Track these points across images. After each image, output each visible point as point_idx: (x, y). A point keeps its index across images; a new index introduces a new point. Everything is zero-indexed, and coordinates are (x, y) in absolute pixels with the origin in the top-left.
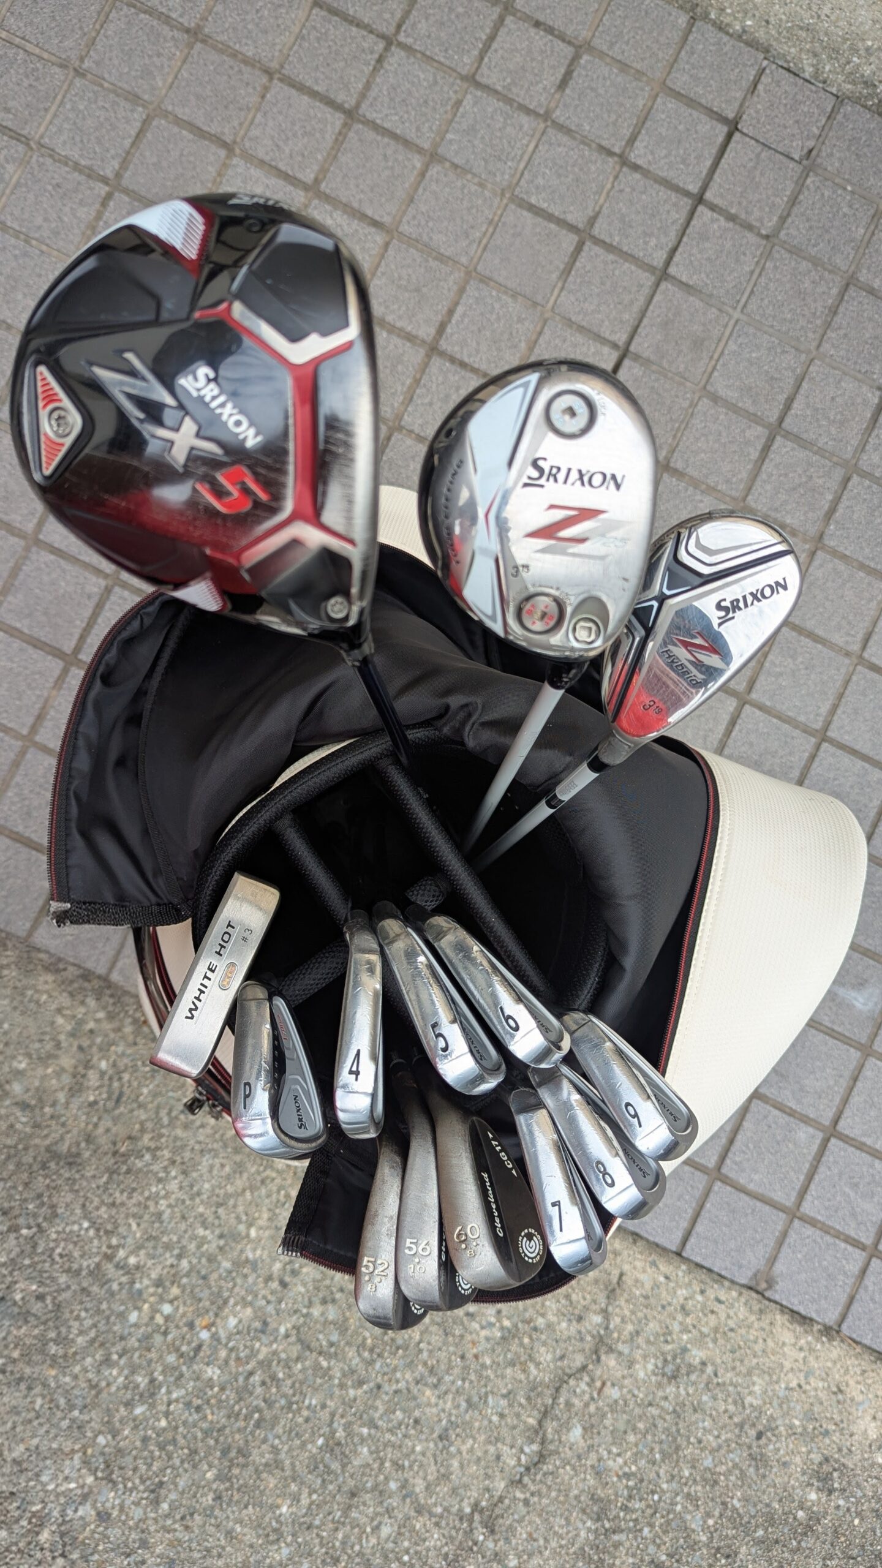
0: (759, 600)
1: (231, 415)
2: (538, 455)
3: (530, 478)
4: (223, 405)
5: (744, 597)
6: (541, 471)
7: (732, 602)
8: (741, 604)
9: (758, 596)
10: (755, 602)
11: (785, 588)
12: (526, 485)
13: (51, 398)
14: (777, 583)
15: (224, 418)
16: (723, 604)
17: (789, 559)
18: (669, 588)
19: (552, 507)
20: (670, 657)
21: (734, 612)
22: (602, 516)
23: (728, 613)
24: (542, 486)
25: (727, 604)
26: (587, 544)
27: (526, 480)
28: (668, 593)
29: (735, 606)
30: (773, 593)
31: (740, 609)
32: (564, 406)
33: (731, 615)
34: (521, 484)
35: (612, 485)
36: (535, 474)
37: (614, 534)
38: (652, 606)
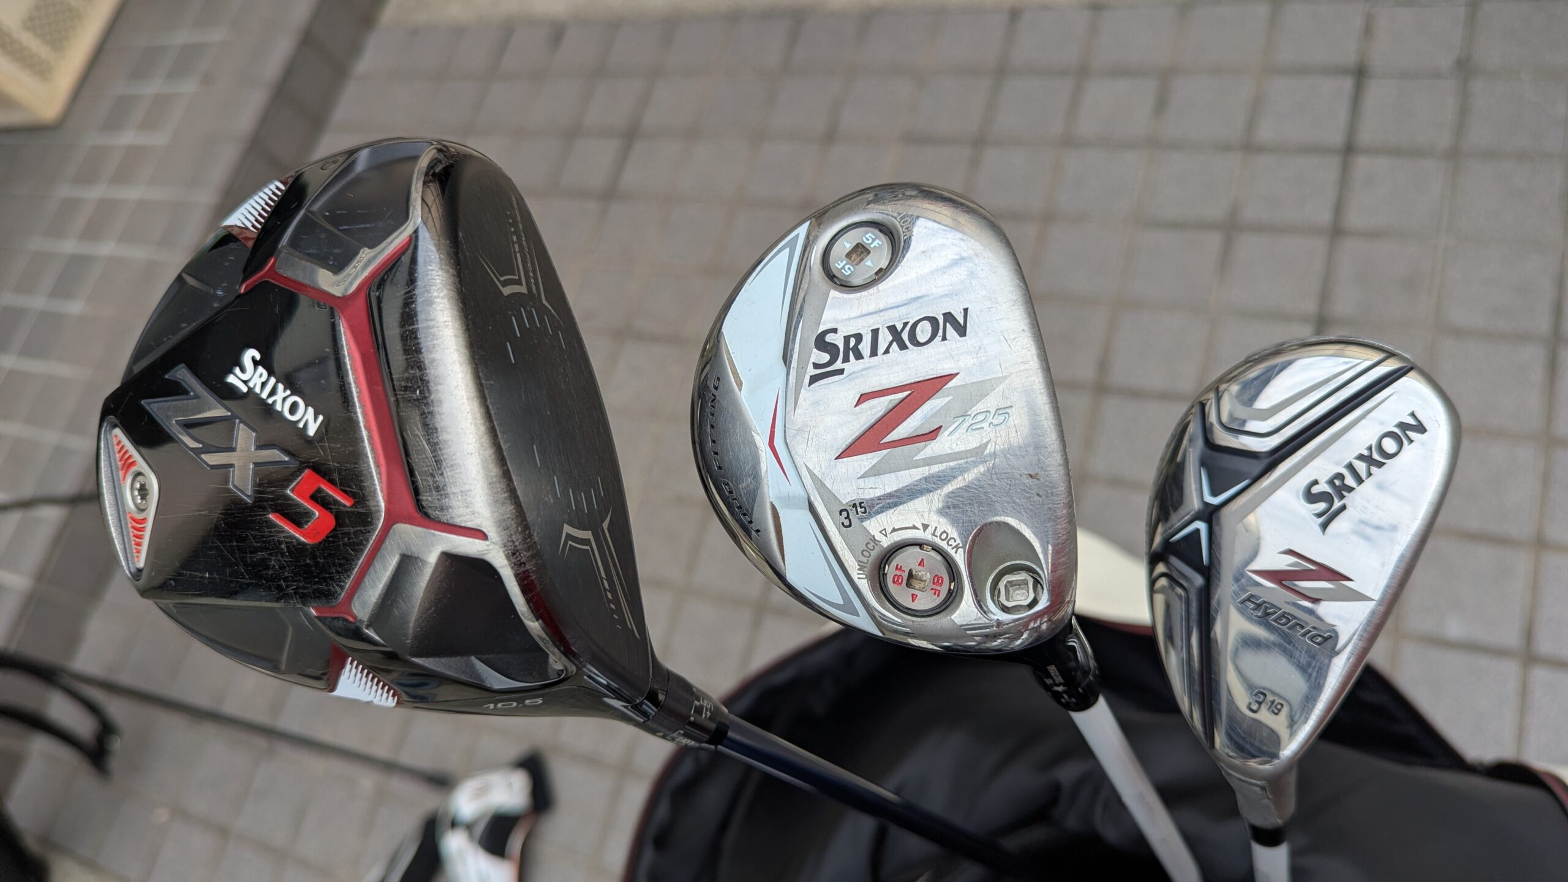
0: (1380, 465)
1: (284, 399)
2: (822, 328)
3: (816, 366)
4: (273, 392)
5: (1350, 467)
6: (832, 349)
7: (1331, 482)
8: (1350, 481)
9: (1377, 457)
10: (1374, 469)
11: (1421, 429)
12: (814, 379)
13: (128, 464)
14: (1403, 426)
15: (278, 407)
16: (1315, 490)
17: (1411, 383)
18: (1215, 494)
19: (864, 398)
20: (1258, 606)
21: (1342, 497)
22: (952, 384)
23: (1331, 503)
24: (841, 372)
25: (1323, 487)
26: (943, 436)
27: (812, 371)
28: (1215, 501)
29: (1340, 487)
30: (1401, 444)
31: (1351, 489)
32: (848, 246)
33: (1337, 504)
34: (807, 380)
35: (951, 331)
36: (825, 357)
37: (980, 407)
38: (1197, 531)
